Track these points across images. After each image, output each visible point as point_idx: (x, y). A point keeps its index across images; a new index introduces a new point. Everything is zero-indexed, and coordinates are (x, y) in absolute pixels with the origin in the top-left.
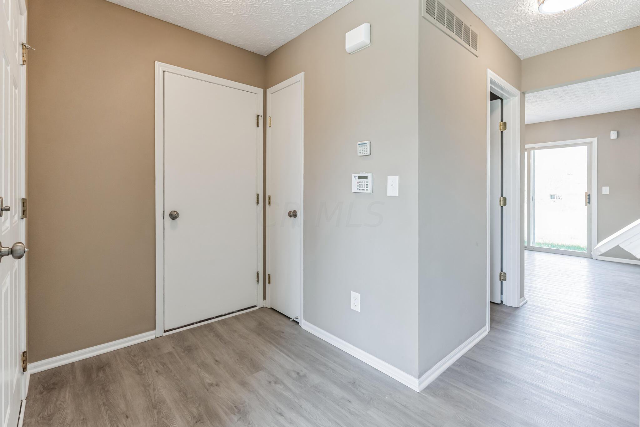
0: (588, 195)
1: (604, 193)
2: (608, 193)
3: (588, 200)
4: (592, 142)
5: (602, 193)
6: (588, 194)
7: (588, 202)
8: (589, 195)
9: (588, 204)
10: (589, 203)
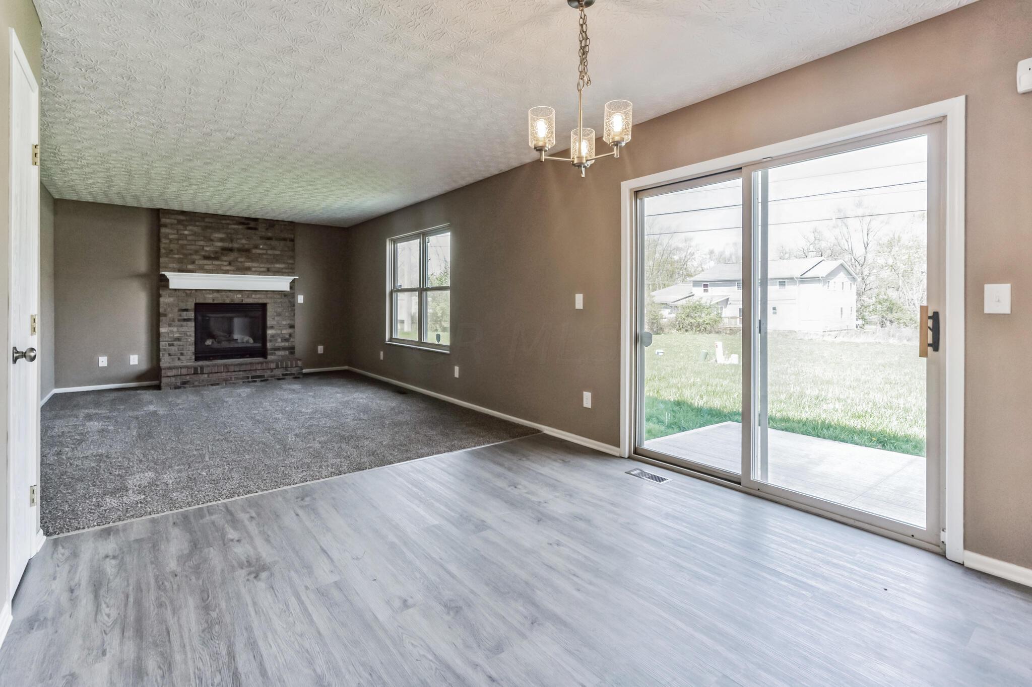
0: (930, 318)
1: (990, 307)
2: (1005, 308)
3: (930, 333)
4: (945, 117)
5: (983, 310)
6: (930, 314)
7: (930, 341)
8: (936, 317)
9: (930, 349)
10: (936, 346)
